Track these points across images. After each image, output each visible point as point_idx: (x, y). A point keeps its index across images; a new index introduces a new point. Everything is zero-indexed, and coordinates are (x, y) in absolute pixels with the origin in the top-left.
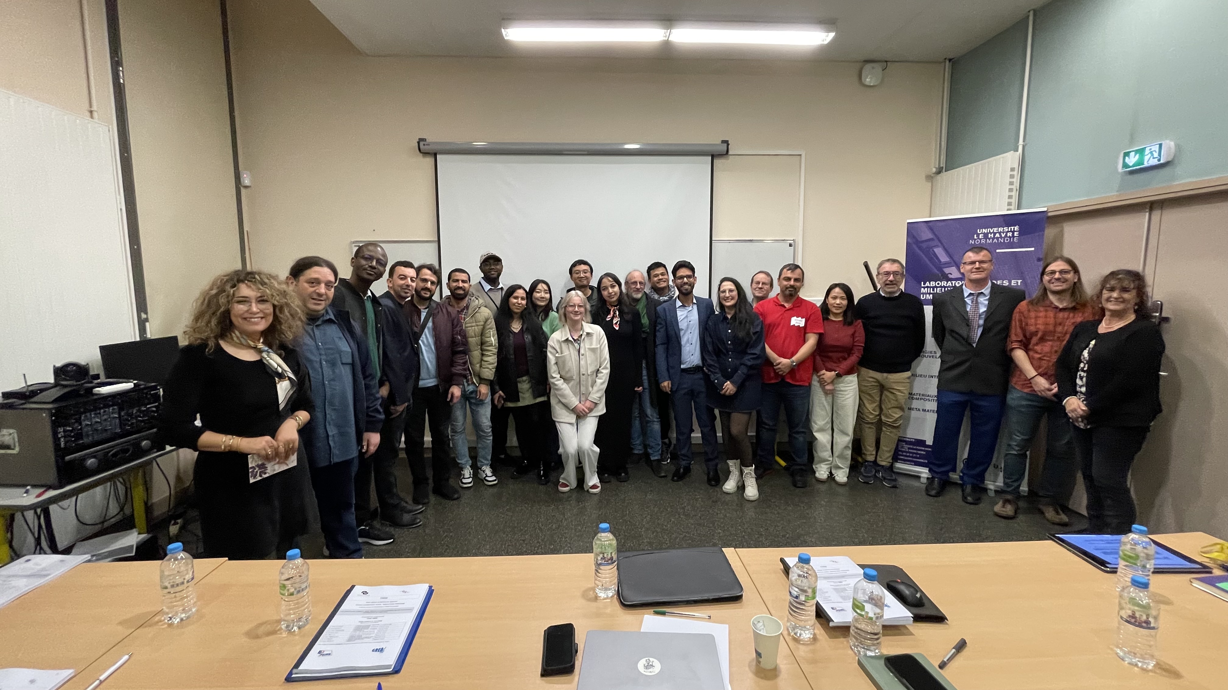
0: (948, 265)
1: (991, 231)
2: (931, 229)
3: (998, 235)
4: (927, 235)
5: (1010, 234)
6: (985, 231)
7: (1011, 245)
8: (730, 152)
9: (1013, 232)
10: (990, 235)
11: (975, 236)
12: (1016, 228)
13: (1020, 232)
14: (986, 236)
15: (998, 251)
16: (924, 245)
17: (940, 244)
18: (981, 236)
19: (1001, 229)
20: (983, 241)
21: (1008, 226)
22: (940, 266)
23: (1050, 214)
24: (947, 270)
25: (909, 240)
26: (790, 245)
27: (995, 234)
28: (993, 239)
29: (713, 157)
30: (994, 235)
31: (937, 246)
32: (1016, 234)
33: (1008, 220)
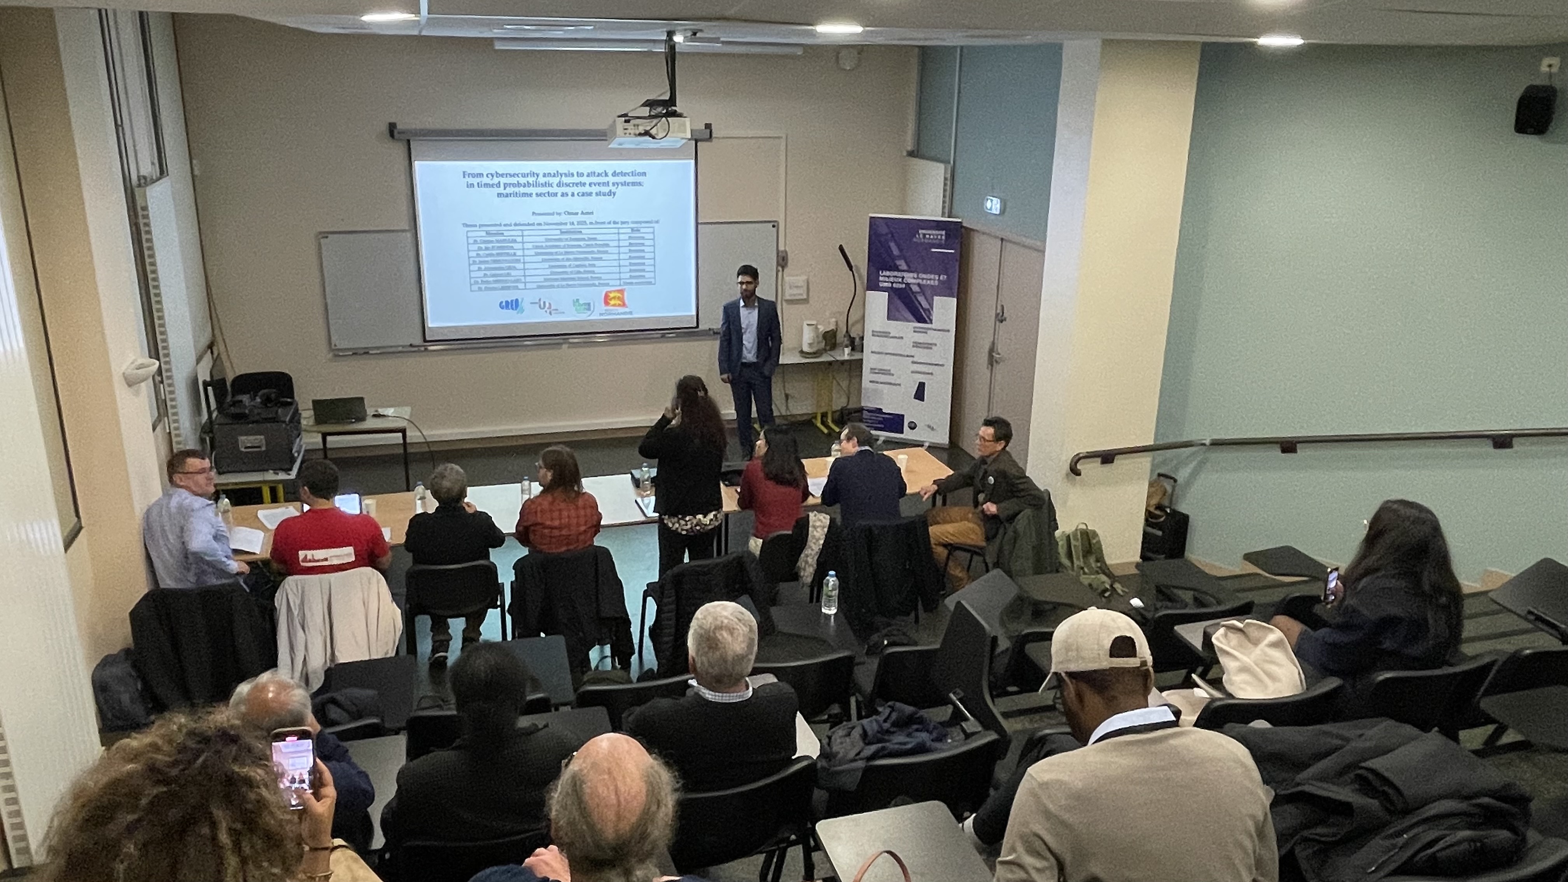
0: (899, 257)
2: (887, 224)
4: (884, 230)
6: (924, 231)
7: (940, 246)
8: (714, 135)
12: (944, 233)
14: (924, 235)
15: (932, 250)
16: (882, 239)
17: (893, 239)
18: (921, 236)
19: (934, 232)
22: (894, 258)
23: (964, 225)
24: (898, 262)
25: (871, 232)
26: (774, 226)
29: (696, 142)
31: (891, 241)
32: (943, 237)
33: (938, 225)
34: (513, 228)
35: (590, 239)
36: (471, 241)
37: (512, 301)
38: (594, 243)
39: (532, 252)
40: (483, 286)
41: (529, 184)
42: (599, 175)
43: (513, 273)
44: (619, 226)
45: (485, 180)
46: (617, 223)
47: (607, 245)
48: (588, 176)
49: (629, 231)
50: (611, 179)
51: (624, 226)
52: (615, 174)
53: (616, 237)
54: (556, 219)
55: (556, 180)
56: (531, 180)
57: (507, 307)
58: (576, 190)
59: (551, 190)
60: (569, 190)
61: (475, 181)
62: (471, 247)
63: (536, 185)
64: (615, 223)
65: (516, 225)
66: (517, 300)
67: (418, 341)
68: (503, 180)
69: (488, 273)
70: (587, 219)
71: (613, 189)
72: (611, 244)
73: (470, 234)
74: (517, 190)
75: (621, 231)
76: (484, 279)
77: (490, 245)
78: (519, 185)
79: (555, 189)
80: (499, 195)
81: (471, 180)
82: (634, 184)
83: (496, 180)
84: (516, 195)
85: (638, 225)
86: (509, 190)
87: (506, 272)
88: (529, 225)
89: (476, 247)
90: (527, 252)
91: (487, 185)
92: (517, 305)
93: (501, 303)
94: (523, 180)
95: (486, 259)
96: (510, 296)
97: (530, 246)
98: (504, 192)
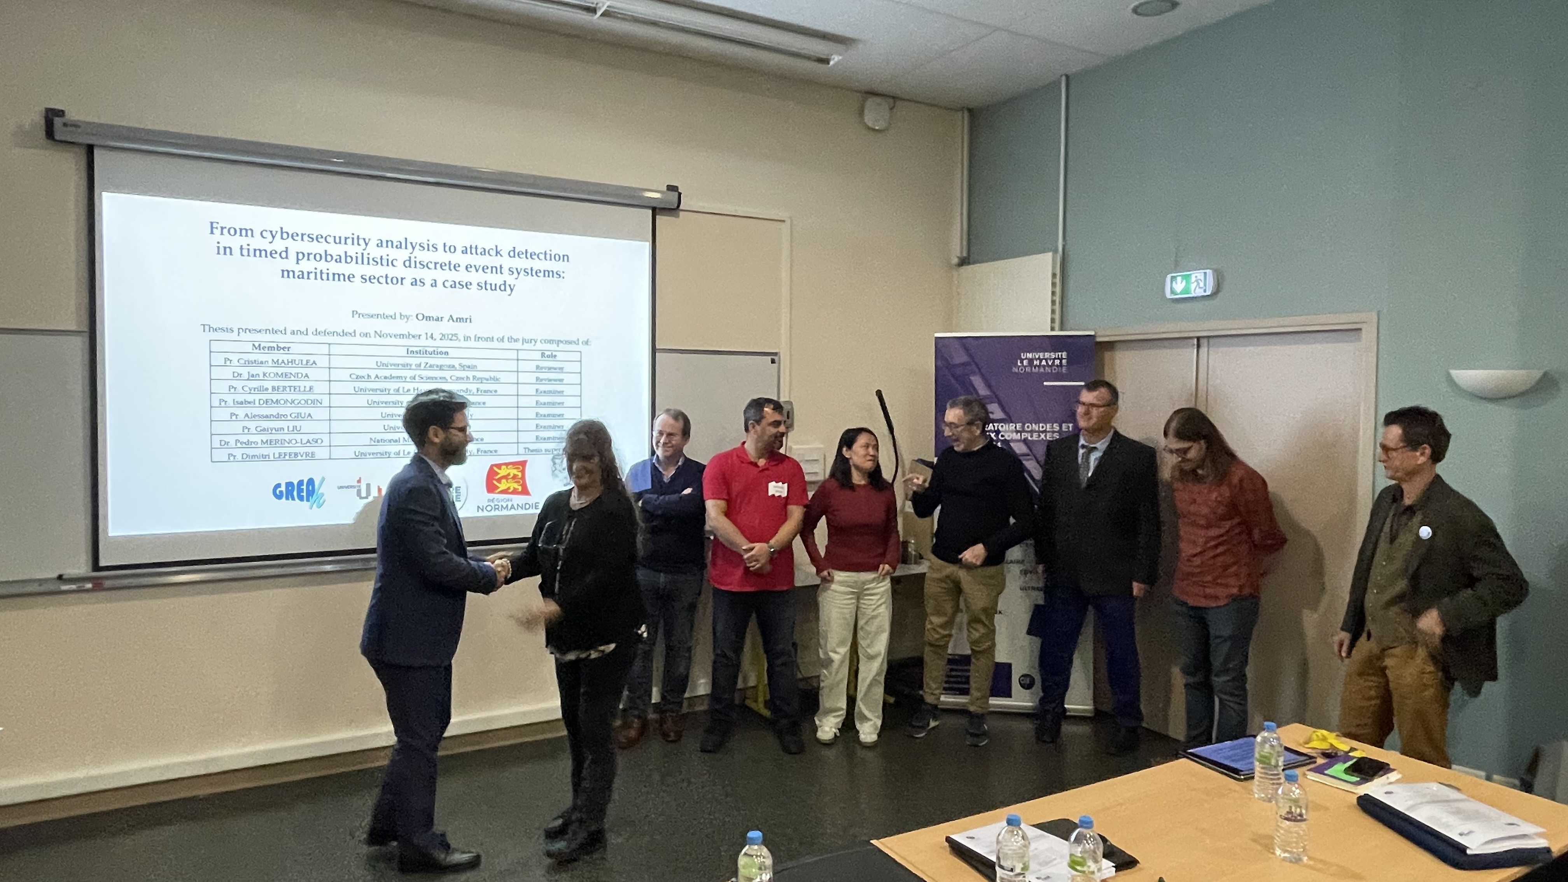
1: (1037, 357)
2: (967, 350)
3: (1044, 363)
4: (960, 357)
5: (1057, 362)
6: (1030, 355)
7: (1059, 377)
8: (681, 207)
9: (1061, 360)
10: (1035, 363)
11: (1019, 361)
12: (1064, 355)
13: (1069, 359)
14: (1031, 361)
15: (1045, 383)
16: (959, 371)
17: (977, 371)
18: (1025, 362)
19: (1047, 355)
20: (1028, 369)
21: (1055, 351)
23: (1099, 339)
25: (939, 363)
26: (773, 361)
27: (1041, 360)
28: (1039, 366)
29: (654, 209)
30: (1041, 362)
31: (974, 373)
32: (1064, 361)
33: (1054, 343)
34: (311, 338)
35: (463, 367)
36: (218, 359)
37: (301, 483)
38: (470, 374)
39: (349, 387)
40: (238, 453)
41: (346, 258)
42: (484, 252)
43: (306, 426)
44: (518, 345)
45: (257, 243)
46: (516, 341)
47: (496, 380)
48: (465, 252)
49: (538, 355)
50: (507, 262)
51: (526, 346)
52: (514, 253)
53: (513, 366)
54: (400, 327)
55: (402, 255)
56: (352, 250)
57: (289, 495)
58: (441, 275)
59: (391, 272)
60: (428, 275)
61: (235, 242)
62: (217, 373)
63: (361, 260)
64: (511, 339)
65: (317, 333)
66: (311, 482)
67: (80, 567)
68: (295, 246)
69: (252, 425)
70: (461, 329)
71: (510, 280)
72: (503, 377)
73: (215, 346)
74: (322, 265)
75: (522, 355)
76: (244, 439)
77: (259, 371)
78: (326, 256)
79: (398, 271)
80: (286, 273)
81: (227, 240)
82: (548, 273)
83: (279, 245)
84: (320, 275)
85: (554, 347)
86: (306, 266)
87: (291, 424)
88: (345, 334)
89: (227, 373)
90: (336, 388)
91: (259, 252)
92: (311, 493)
93: (278, 486)
94: (336, 250)
95: (250, 398)
96: (297, 472)
97: (345, 375)
98: (297, 269)
